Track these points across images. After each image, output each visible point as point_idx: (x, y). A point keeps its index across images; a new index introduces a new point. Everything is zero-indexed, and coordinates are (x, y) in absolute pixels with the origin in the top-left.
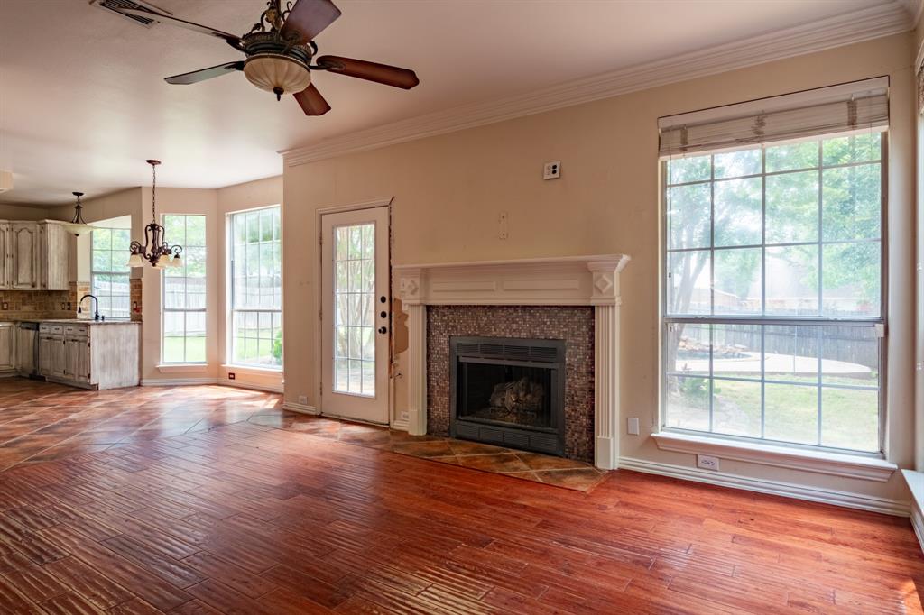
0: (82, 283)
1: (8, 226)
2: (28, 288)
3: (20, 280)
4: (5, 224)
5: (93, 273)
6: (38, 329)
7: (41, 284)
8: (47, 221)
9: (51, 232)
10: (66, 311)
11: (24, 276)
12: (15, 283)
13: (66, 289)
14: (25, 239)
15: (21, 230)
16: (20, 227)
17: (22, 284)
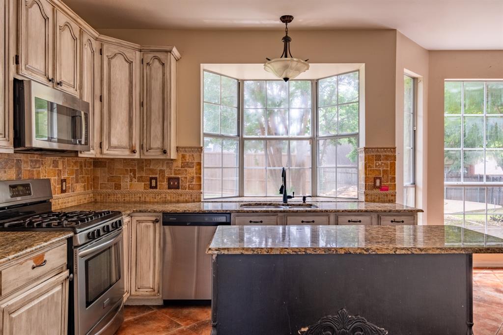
5: (204, 135)
11: (120, 136)
12: (105, 146)
15: (115, 55)
16: (114, 50)
17: (115, 147)
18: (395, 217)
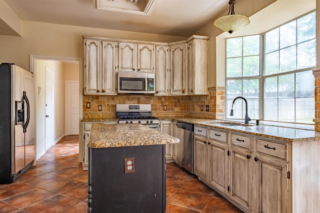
0: (220, 88)
1: (168, 48)
2: (180, 94)
3: (175, 88)
4: (166, 46)
5: (226, 79)
6: (193, 130)
7: (189, 91)
8: (195, 36)
9: (197, 46)
10: (205, 112)
11: (178, 85)
12: (172, 91)
13: (206, 94)
14: (178, 56)
15: (176, 49)
16: (175, 47)
17: (176, 91)
18: (268, 143)
